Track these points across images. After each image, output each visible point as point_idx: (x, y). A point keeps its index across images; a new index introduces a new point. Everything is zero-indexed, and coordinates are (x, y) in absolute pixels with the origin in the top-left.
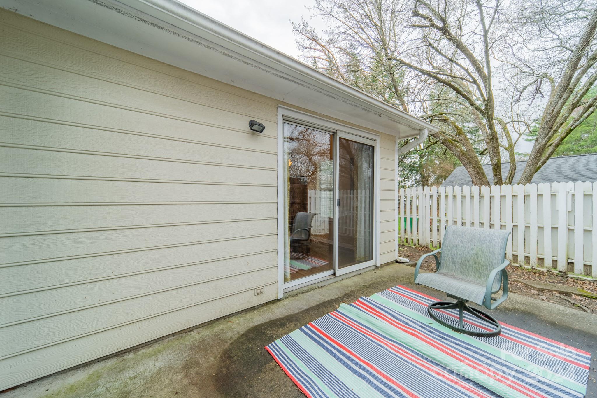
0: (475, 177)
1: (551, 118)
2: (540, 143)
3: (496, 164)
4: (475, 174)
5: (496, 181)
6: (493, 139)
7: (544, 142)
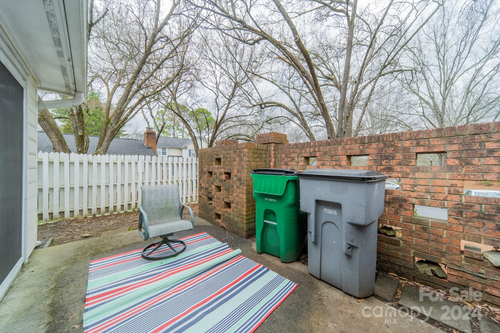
0: (58, 144)
1: (120, 112)
2: (113, 127)
3: (81, 136)
4: (58, 141)
5: (80, 150)
6: (79, 113)
7: (116, 126)
